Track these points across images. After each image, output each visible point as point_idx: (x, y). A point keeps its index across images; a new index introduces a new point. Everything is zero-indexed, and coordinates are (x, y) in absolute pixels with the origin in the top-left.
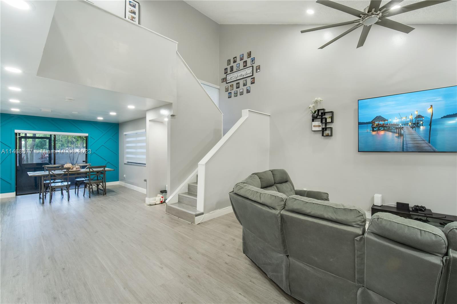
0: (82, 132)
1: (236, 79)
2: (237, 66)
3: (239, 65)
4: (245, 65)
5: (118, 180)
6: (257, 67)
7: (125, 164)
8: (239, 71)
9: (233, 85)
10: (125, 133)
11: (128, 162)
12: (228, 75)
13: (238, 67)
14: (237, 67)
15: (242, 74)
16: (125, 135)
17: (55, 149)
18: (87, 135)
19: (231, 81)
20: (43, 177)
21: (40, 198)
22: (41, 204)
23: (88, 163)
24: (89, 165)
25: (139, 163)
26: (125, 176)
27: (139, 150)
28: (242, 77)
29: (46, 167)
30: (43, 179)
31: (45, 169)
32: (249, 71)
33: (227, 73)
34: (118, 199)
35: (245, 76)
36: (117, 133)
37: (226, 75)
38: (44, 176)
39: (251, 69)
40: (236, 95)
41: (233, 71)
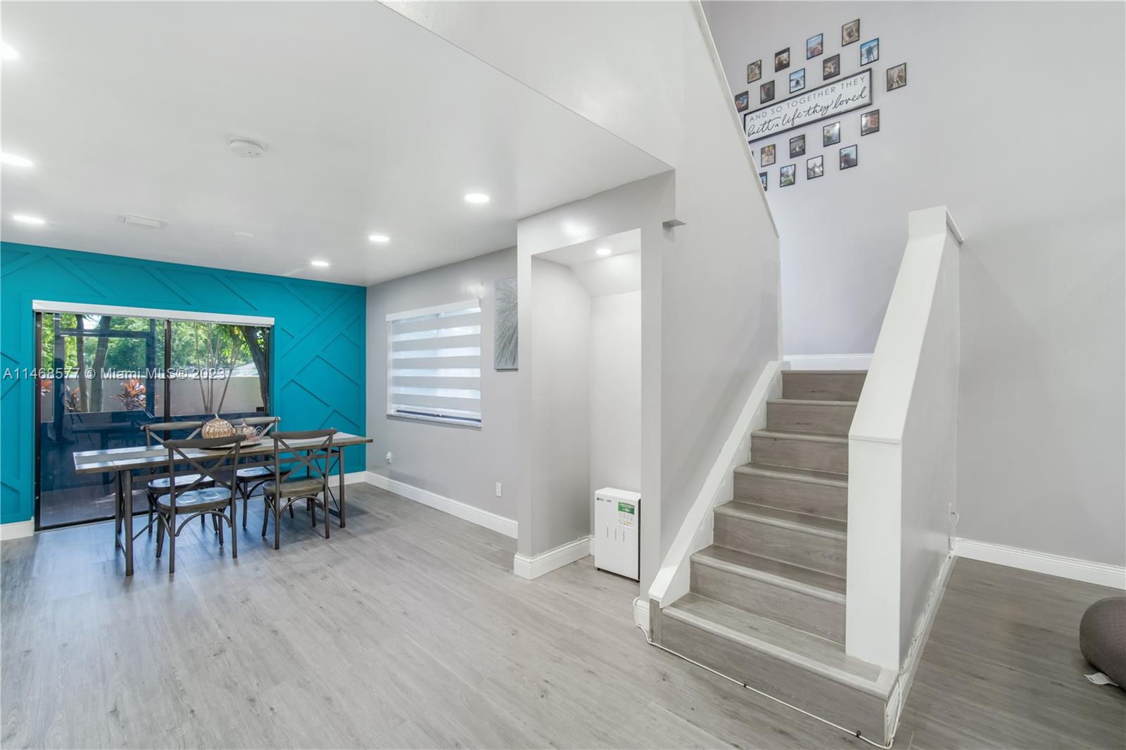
0: (255, 311)
1: (789, 126)
2: (791, 81)
3: (802, 73)
4: (833, 70)
5: (363, 469)
6: (891, 72)
7: (390, 417)
8: (806, 96)
9: (774, 146)
10: (390, 317)
11: (398, 411)
12: (754, 115)
13: (798, 83)
14: (793, 83)
15: (817, 105)
16: (393, 322)
17: (168, 364)
18: (269, 321)
19: (768, 133)
20: (128, 474)
21: (118, 546)
22: (121, 575)
23: (273, 416)
24: (274, 422)
25: (443, 416)
26: (389, 455)
27: (443, 373)
28: (818, 116)
29: (150, 431)
30: (128, 482)
31: (148, 437)
32: (850, 90)
33: (746, 107)
34: (402, 556)
35: (831, 111)
36: (360, 317)
37: (745, 115)
38: (131, 470)
39: (863, 81)
40: (788, 181)
41: (773, 98)
